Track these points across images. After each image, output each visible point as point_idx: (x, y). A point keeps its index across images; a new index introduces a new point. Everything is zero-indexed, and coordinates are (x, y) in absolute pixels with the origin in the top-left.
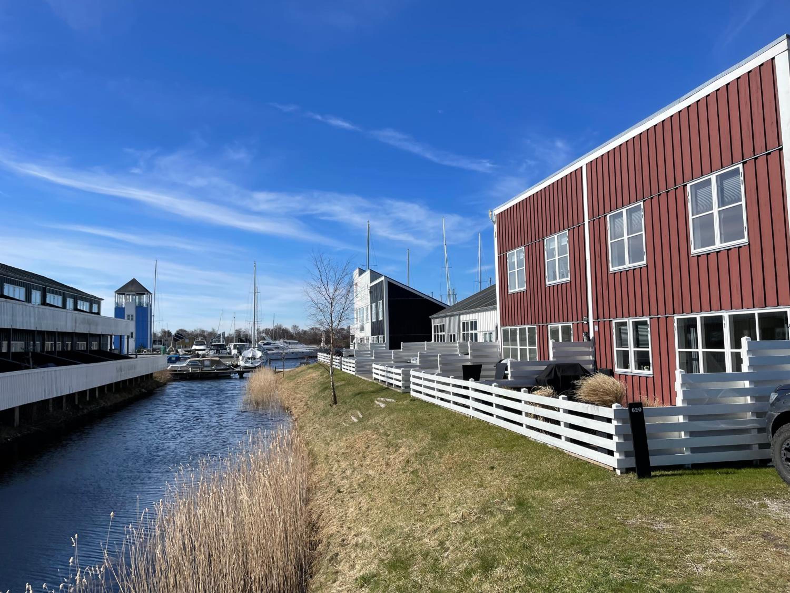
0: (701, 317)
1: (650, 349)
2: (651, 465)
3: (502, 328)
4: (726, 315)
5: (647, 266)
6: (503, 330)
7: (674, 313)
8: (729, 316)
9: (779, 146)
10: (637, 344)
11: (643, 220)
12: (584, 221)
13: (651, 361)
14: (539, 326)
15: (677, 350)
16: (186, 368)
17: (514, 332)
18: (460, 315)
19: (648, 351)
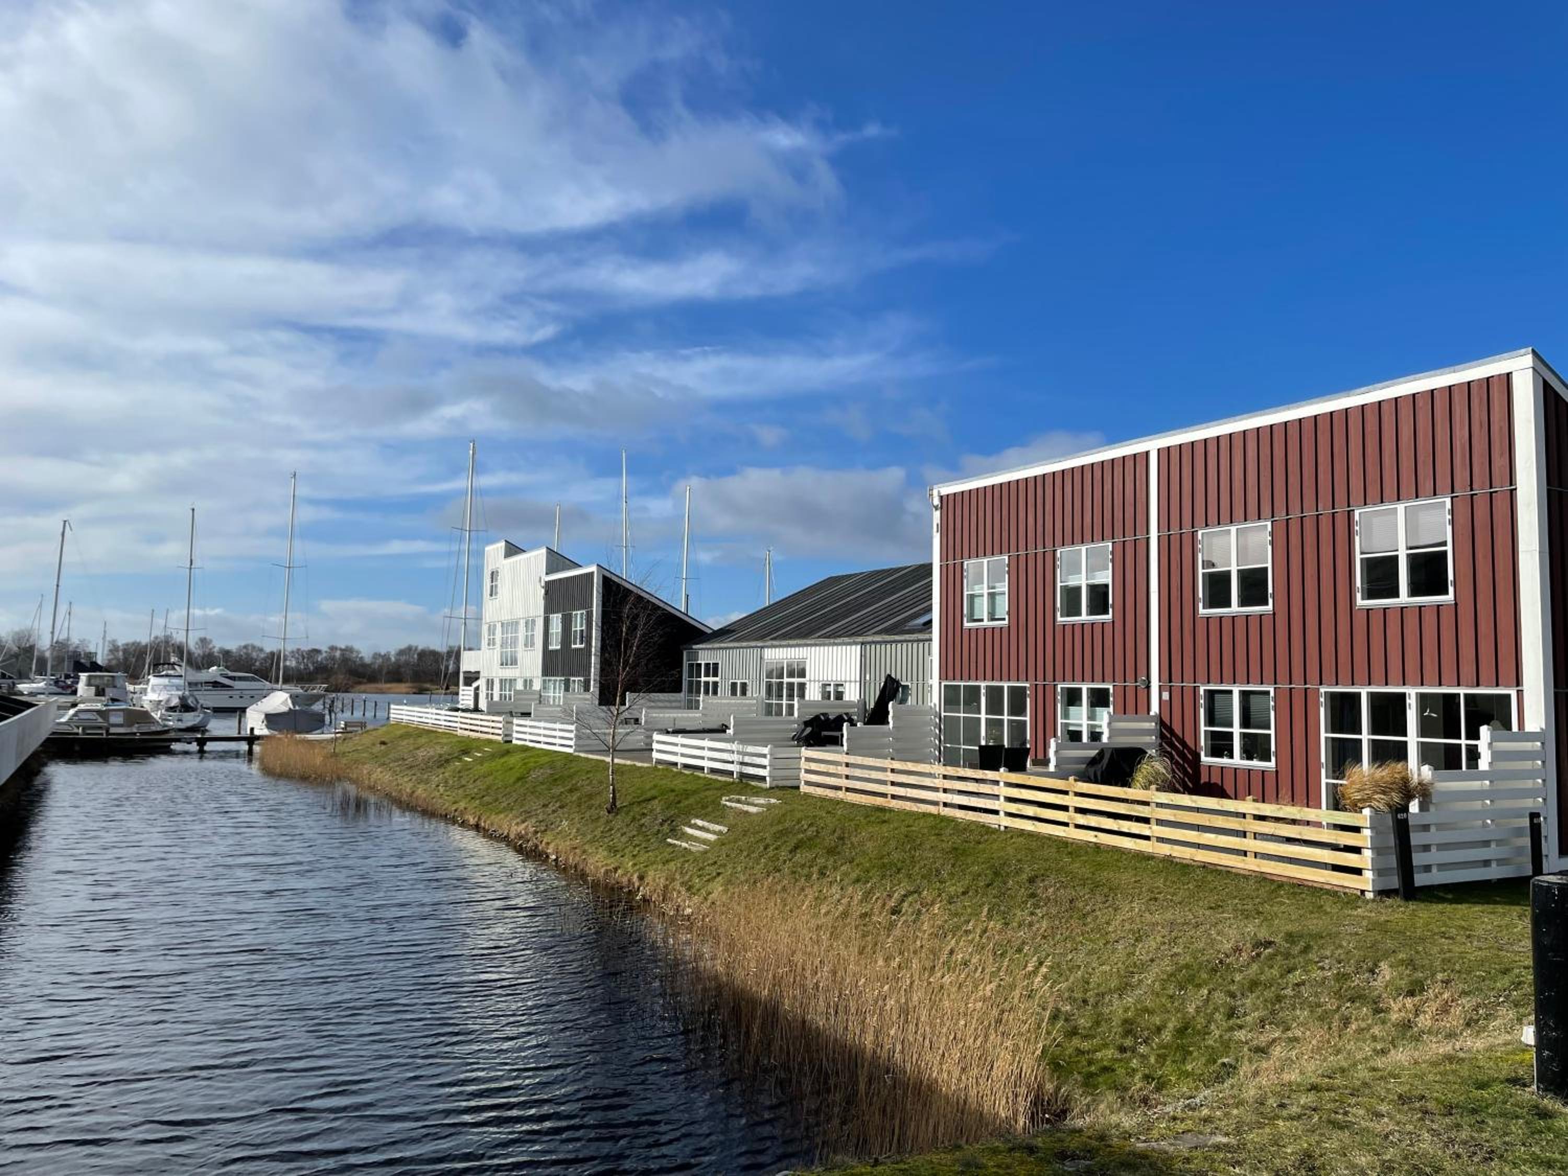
0: (1368, 693)
1: (1272, 732)
2: (1416, 885)
3: (943, 684)
4: (1412, 693)
5: (1274, 614)
6: (945, 686)
7: (1321, 684)
8: (1417, 693)
9: (1511, 485)
10: (1246, 721)
11: (1270, 548)
12: (1148, 533)
13: (1273, 748)
14: (1036, 685)
15: (1323, 735)
16: (66, 727)
17: (974, 693)
18: (762, 647)
19: (1269, 735)
